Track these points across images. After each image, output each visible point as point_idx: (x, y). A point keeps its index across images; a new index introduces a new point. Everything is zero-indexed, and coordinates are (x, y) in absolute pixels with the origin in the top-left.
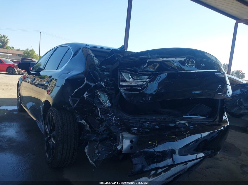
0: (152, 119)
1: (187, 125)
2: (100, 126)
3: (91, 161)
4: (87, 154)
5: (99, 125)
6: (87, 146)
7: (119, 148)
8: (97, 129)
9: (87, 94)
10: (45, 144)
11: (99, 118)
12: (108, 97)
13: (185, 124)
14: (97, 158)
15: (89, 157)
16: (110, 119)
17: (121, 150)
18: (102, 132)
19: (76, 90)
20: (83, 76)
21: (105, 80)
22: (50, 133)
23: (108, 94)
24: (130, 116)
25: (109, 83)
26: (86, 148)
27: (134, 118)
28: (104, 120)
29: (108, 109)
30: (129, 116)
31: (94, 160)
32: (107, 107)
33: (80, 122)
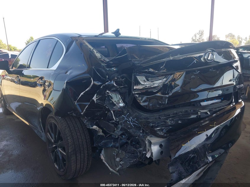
0: (173, 114)
1: (209, 113)
2: (116, 129)
3: (111, 169)
4: (104, 161)
5: (114, 129)
6: (103, 152)
7: (148, 156)
8: (112, 133)
9: (97, 97)
10: (51, 154)
11: (114, 122)
12: (121, 97)
13: (206, 113)
14: (120, 166)
15: (107, 165)
16: (126, 121)
17: (151, 158)
18: (120, 137)
19: (82, 94)
20: (88, 75)
21: (116, 78)
22: (55, 142)
23: (121, 94)
24: (148, 114)
25: (121, 81)
26: (101, 154)
27: (153, 116)
28: (120, 122)
29: (122, 110)
30: (146, 114)
31: (117, 169)
32: (121, 107)
33: (91, 128)
